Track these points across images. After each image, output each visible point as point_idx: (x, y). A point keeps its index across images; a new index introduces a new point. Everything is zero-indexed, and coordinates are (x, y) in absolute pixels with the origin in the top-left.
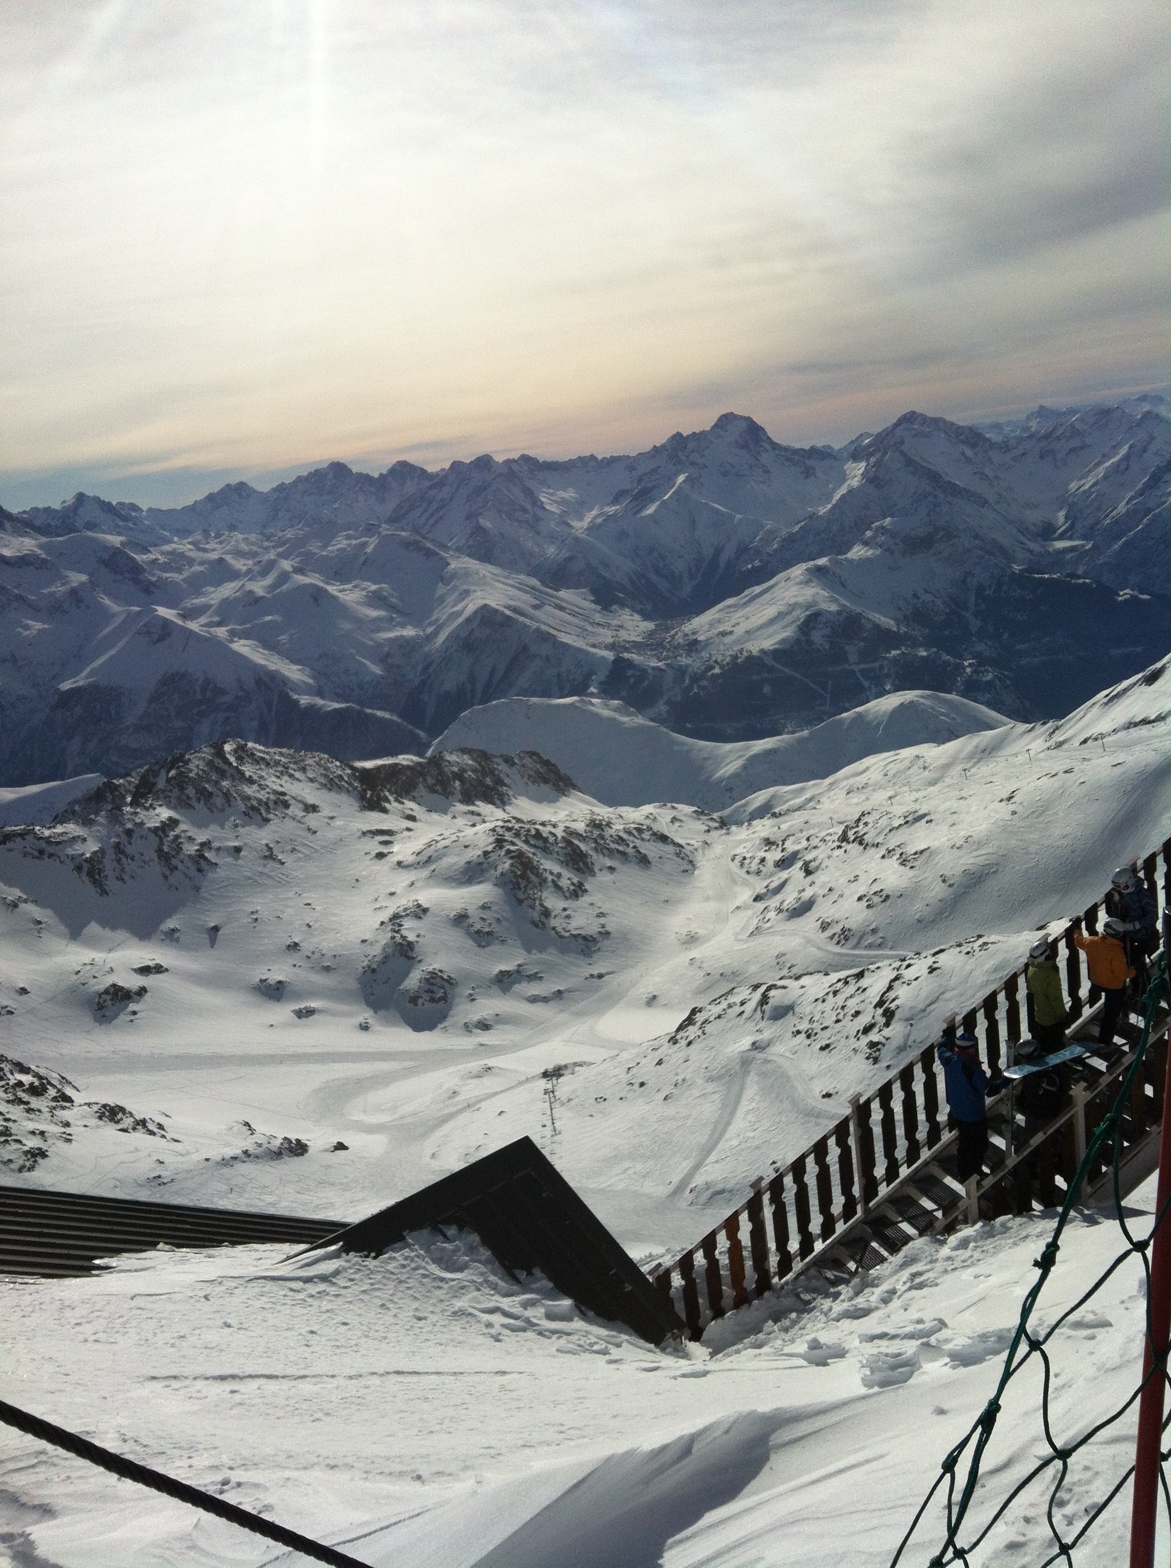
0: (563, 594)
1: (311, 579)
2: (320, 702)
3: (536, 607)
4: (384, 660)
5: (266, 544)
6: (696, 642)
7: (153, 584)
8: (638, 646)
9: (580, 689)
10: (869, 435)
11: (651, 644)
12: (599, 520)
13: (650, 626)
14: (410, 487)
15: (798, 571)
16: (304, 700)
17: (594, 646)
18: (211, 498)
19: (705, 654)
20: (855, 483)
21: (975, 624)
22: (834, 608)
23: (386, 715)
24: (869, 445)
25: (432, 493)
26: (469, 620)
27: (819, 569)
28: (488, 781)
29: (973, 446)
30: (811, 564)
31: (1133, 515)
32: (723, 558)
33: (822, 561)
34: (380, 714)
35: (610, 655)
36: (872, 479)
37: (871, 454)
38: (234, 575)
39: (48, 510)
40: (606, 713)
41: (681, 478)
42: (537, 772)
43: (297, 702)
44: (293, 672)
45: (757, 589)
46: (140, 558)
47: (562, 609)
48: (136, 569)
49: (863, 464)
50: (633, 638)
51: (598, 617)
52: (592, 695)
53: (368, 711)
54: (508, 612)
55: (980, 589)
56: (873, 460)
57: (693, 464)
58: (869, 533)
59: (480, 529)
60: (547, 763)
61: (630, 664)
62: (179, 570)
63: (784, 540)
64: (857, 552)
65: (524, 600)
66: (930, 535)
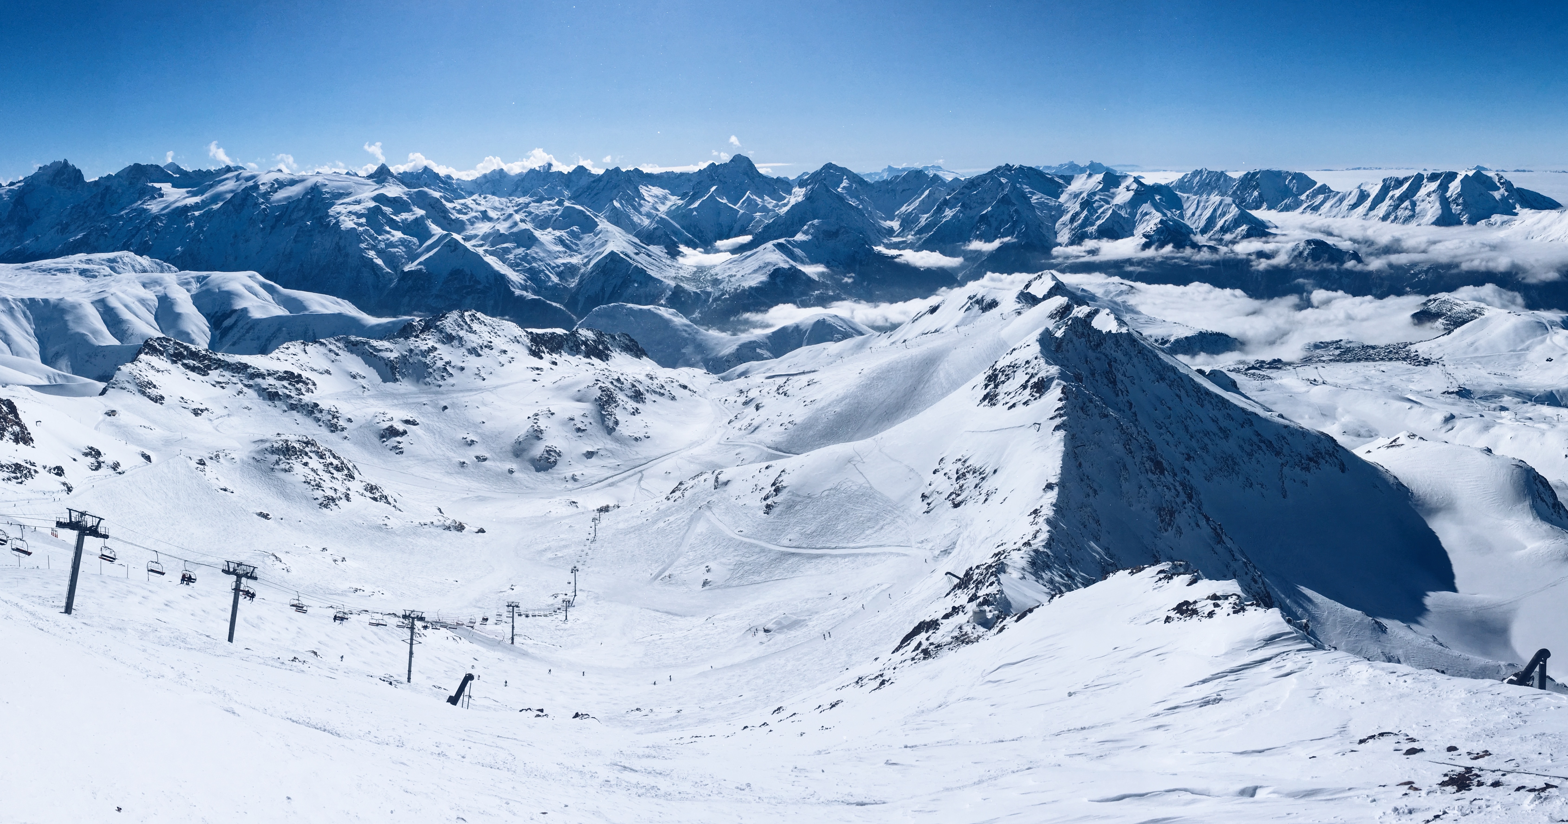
0: (651, 248)
1: (529, 226)
2: (524, 293)
3: (636, 253)
4: (559, 274)
5: (509, 204)
6: (717, 280)
7: (453, 220)
8: (686, 280)
9: (656, 301)
10: (807, 173)
11: (691, 278)
12: (673, 208)
14: (583, 182)
15: (770, 245)
16: (518, 292)
17: (665, 277)
18: (485, 176)
19: (721, 287)
20: (800, 199)
22: (786, 266)
23: (558, 305)
24: (807, 180)
25: (595, 185)
26: (606, 257)
27: (780, 244)
28: (601, 347)
29: (860, 184)
30: (775, 242)
33: (782, 241)
34: (554, 304)
35: (673, 284)
36: (809, 198)
37: (809, 184)
38: (490, 219)
39: (411, 173)
40: (667, 316)
41: (714, 188)
42: (627, 345)
43: (513, 292)
44: (515, 277)
45: (749, 253)
46: (449, 205)
47: (650, 256)
48: (445, 211)
49: (804, 189)
50: (685, 275)
51: (668, 262)
52: (662, 305)
53: (548, 302)
54: (622, 255)
56: (809, 187)
57: (720, 180)
58: (805, 227)
59: (614, 207)
60: (631, 340)
61: (684, 291)
62: (466, 214)
63: (765, 227)
64: (800, 237)
65: (630, 249)
66: (838, 231)
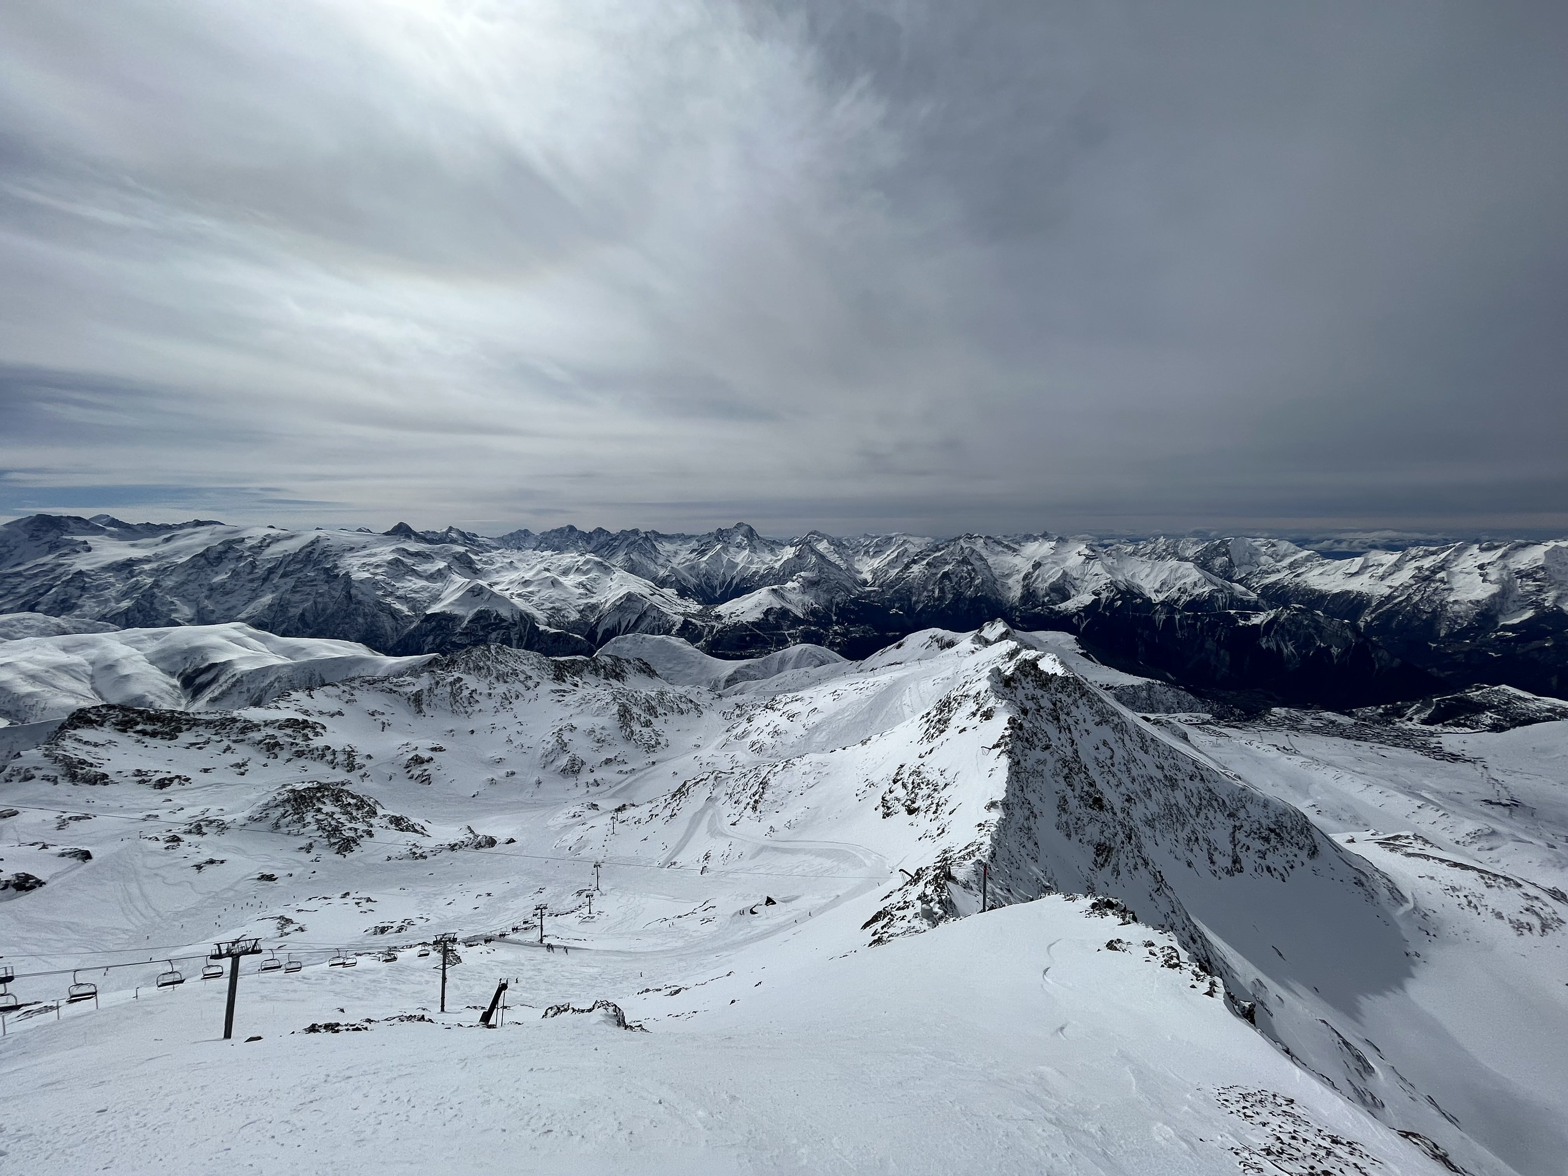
0: (664, 590)
1: (552, 574)
2: (548, 628)
3: (651, 595)
4: (580, 612)
5: (533, 557)
6: (720, 615)
7: (478, 570)
8: (693, 616)
9: (668, 632)
11: (699, 615)
12: (683, 560)
13: (701, 607)
14: (602, 539)
15: (765, 590)
16: (542, 628)
17: (675, 614)
18: (511, 534)
19: (723, 621)
20: (791, 556)
21: (834, 618)
22: (778, 606)
23: (578, 636)
25: (611, 542)
26: (623, 596)
27: (773, 590)
28: (618, 670)
29: (838, 547)
30: (771, 587)
31: (898, 579)
32: (735, 582)
33: (775, 587)
34: (576, 636)
35: (682, 618)
36: (797, 555)
37: (798, 545)
39: (434, 533)
40: (678, 644)
41: (719, 547)
42: (642, 668)
43: (538, 628)
44: (538, 614)
45: (747, 596)
46: (474, 557)
47: (663, 597)
48: (471, 562)
49: (794, 549)
50: (693, 612)
51: (679, 602)
52: (672, 635)
53: (570, 634)
54: (638, 596)
55: (838, 604)
56: (798, 548)
57: (725, 542)
58: (795, 578)
59: (630, 559)
60: (645, 664)
61: (691, 623)
62: (491, 565)
63: (761, 576)
64: (789, 585)
65: (646, 592)
66: (819, 581)
